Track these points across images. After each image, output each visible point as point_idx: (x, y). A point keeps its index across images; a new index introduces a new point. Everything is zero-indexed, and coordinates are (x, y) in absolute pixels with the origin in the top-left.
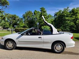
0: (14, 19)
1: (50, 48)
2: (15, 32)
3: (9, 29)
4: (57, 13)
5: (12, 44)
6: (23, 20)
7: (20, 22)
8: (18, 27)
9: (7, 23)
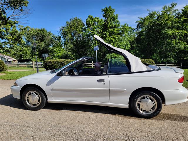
0: (42, 40)
1: (127, 106)
2: (44, 69)
3: (31, 62)
4: (144, 20)
5: (37, 96)
6: (63, 41)
7: (54, 46)
8: (51, 59)
9: (26, 49)
